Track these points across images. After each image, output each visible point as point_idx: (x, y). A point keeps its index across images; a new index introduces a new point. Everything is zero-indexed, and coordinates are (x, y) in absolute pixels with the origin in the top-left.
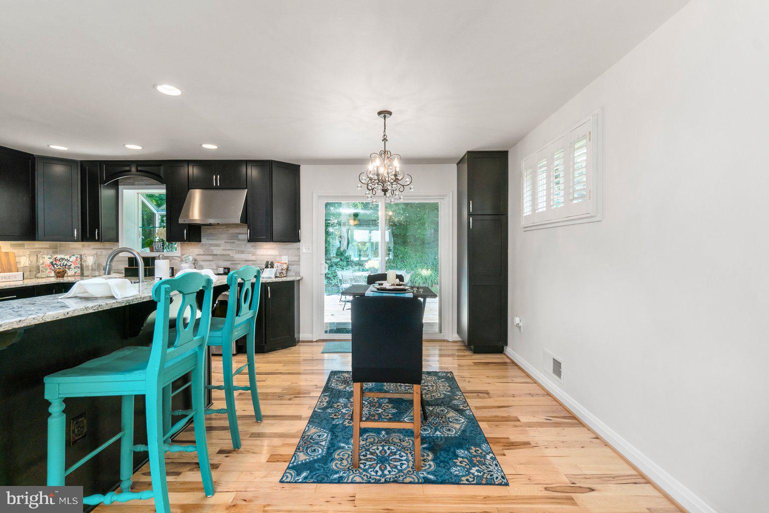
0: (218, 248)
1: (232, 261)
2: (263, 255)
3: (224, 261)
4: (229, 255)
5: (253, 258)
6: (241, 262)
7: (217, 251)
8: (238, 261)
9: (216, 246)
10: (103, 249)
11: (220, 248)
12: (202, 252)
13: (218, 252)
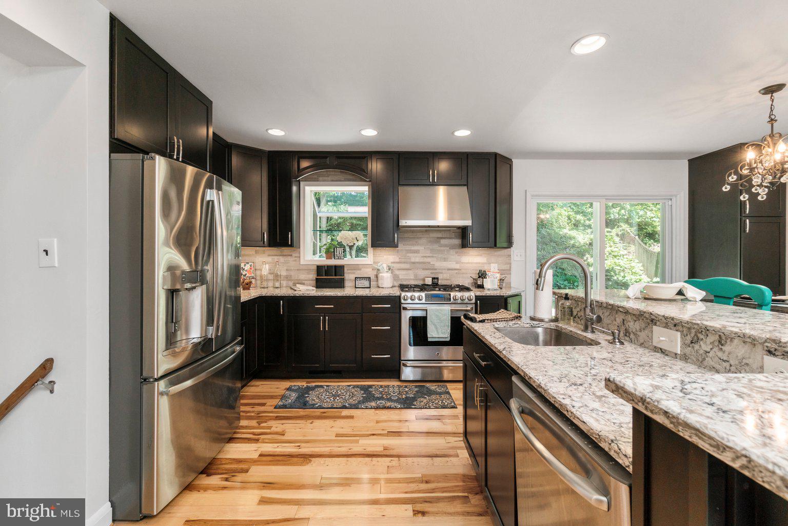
0: (416, 255)
1: (433, 269)
2: (469, 263)
3: (423, 269)
4: (429, 263)
5: (457, 266)
6: (444, 271)
7: (415, 258)
8: (439, 269)
9: (414, 253)
10: (280, 255)
11: (419, 255)
12: (397, 260)
13: (417, 260)
